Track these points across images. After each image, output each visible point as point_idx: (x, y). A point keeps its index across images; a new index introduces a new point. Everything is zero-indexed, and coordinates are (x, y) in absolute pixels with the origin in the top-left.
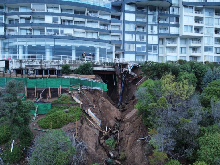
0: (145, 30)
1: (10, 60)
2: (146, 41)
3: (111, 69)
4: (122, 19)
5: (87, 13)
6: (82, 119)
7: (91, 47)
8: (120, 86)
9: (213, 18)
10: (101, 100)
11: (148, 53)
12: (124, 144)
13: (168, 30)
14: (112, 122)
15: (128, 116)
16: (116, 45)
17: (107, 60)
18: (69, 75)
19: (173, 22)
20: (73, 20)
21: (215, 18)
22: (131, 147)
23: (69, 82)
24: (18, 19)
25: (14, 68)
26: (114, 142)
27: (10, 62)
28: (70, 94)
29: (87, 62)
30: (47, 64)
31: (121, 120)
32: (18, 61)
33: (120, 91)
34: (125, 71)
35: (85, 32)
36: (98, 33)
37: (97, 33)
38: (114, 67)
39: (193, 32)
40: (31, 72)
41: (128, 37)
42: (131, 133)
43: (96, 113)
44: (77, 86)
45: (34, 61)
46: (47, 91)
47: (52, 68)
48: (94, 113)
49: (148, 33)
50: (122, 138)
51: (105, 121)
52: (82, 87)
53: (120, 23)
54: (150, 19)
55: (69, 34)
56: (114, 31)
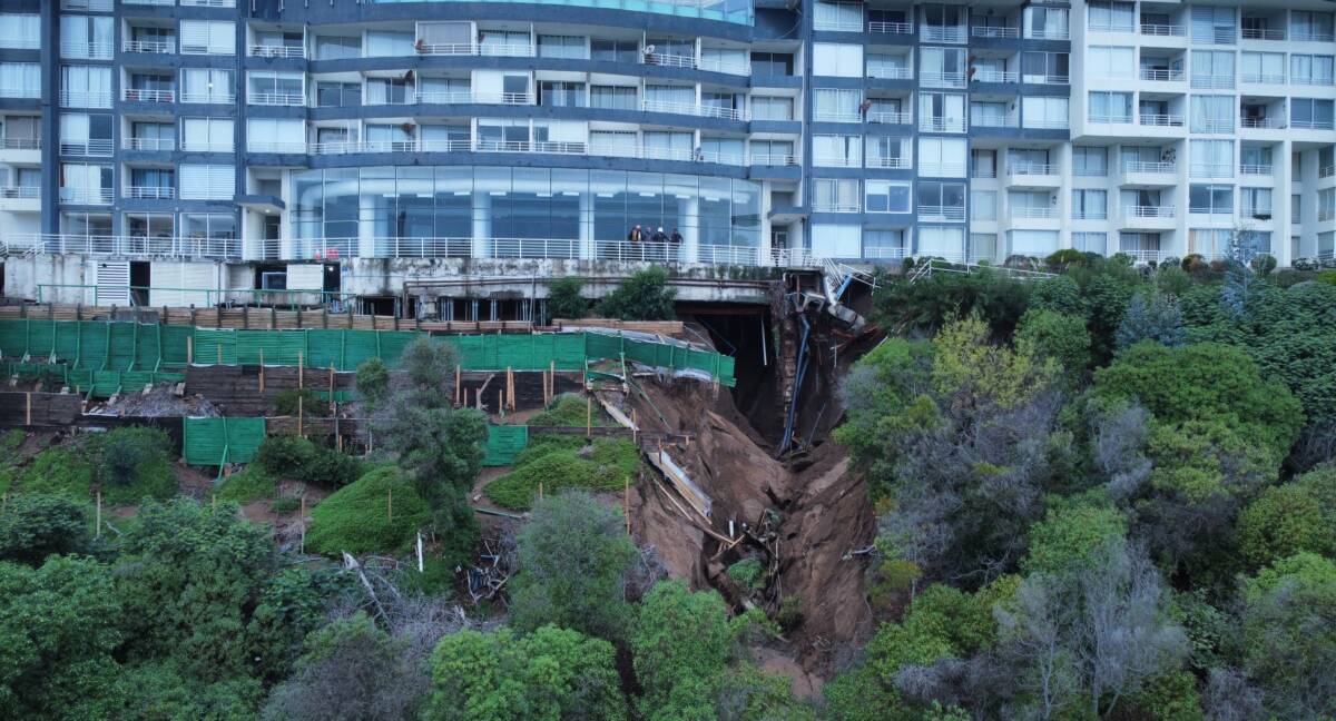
0: (908, 118)
1: (344, 262)
2: (910, 167)
3: (750, 294)
4: (800, 70)
5: (647, 52)
6: (641, 483)
7: (665, 196)
8: (788, 368)
9: (1234, 52)
10: (709, 423)
11: (923, 218)
12: (799, 580)
13: (1017, 110)
14: (753, 509)
15: (820, 485)
16: (773, 183)
17: (735, 257)
18: (577, 321)
19: (1042, 73)
20: (589, 81)
21: (1244, 52)
22: (823, 587)
23: (581, 348)
24: (359, 85)
25: (359, 292)
26: (761, 572)
27: (345, 269)
28: (590, 393)
29: (652, 267)
30: (488, 277)
31: (789, 501)
32: (375, 262)
33: (790, 388)
34: (813, 304)
35: (635, 133)
36: (692, 134)
37: (690, 136)
38: (765, 287)
39: (1132, 122)
40: (428, 308)
41: (826, 152)
42: (826, 540)
43: (691, 467)
44: (615, 364)
45: (439, 266)
46: (499, 381)
47: (510, 292)
48: (685, 468)
49: (920, 130)
50: (792, 561)
51: (725, 503)
52: (635, 370)
53: (794, 87)
54: (931, 65)
55: (572, 146)
56: (765, 126)
